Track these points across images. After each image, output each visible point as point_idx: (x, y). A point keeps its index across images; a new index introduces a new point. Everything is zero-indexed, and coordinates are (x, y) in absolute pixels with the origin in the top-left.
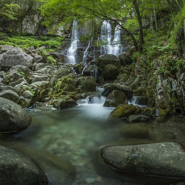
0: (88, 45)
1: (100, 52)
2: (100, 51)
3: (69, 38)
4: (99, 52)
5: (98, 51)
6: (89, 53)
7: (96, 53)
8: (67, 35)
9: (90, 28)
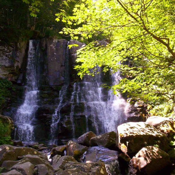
0: (58, 102)
1: (84, 116)
2: (83, 114)
3: (20, 85)
4: (81, 116)
5: (81, 114)
6: (62, 119)
7: (77, 118)
8: (16, 79)
9: (62, 66)
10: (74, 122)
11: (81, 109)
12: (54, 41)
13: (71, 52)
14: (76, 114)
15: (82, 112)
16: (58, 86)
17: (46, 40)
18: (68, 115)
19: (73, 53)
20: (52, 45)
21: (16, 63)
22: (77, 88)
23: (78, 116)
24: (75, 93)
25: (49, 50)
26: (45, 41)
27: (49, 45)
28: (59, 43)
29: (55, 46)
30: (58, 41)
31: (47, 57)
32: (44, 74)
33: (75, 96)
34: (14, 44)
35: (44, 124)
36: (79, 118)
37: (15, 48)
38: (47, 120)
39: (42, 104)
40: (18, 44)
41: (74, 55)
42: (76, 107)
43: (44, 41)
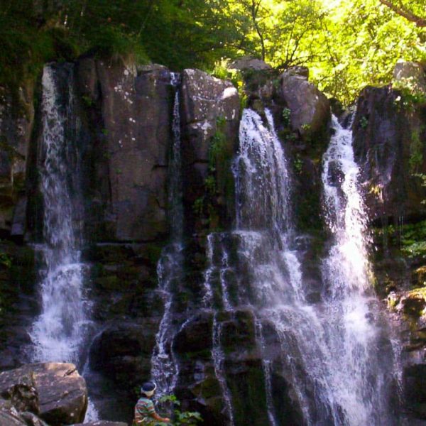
0: (158, 306)
1: (259, 363)
3: (19, 240)
5: (246, 355)
7: (235, 371)
8: (8, 219)
9: (156, 167)
10: (229, 385)
11: (245, 336)
12: (126, 73)
13: (189, 116)
14: (233, 355)
15: (250, 349)
16: (145, 242)
17: (96, 68)
18: (206, 358)
19: (197, 121)
20: (120, 87)
21: (15, 165)
22: (218, 255)
23: (239, 363)
24: (216, 274)
25: (110, 107)
26: (93, 71)
27: (110, 89)
28: (145, 78)
29: (133, 92)
30: (139, 73)
31: (106, 132)
32: (95, 199)
33: (216, 284)
34: (8, 92)
35: (125, 392)
36: (243, 368)
37: (9, 105)
38: (137, 377)
39: (105, 316)
40: (21, 89)
41: (199, 128)
42: (229, 329)
43: (90, 70)
